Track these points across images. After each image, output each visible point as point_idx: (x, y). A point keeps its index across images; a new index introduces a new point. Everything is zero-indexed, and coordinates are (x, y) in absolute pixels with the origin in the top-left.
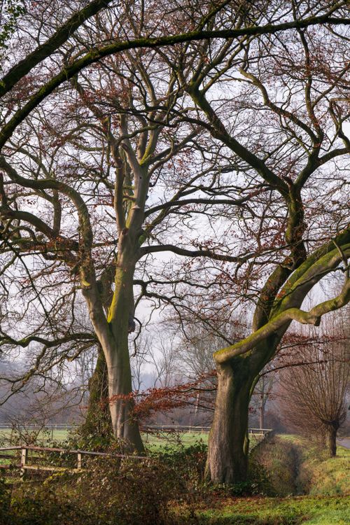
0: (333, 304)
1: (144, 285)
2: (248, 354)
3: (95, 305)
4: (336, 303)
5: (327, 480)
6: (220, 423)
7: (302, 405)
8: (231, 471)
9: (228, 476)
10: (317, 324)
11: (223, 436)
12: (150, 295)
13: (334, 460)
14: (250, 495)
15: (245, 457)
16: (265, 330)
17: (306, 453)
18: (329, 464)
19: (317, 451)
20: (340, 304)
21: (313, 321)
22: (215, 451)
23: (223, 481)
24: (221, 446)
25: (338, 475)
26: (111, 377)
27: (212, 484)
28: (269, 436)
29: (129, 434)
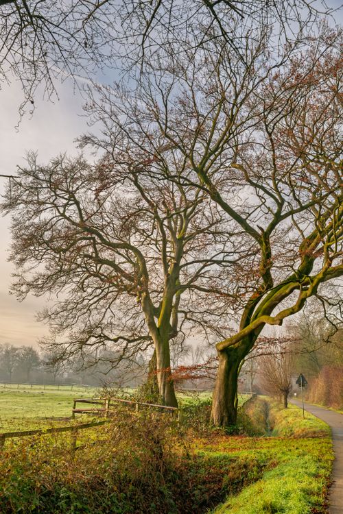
0: (291, 310)
1: (186, 313)
2: (237, 345)
3: (149, 316)
4: (293, 310)
5: (284, 422)
6: (220, 388)
7: (270, 381)
8: (226, 419)
9: (224, 421)
10: (280, 324)
11: (221, 396)
12: (190, 319)
13: (286, 410)
14: (237, 434)
15: (235, 410)
16: (247, 330)
17: (272, 405)
18: (284, 412)
19: (278, 405)
20: (295, 310)
21: (278, 322)
22: (216, 406)
23: (221, 424)
24: (220, 403)
25: (290, 419)
26: (158, 359)
27: (214, 426)
28: (254, 396)
29: (168, 393)
